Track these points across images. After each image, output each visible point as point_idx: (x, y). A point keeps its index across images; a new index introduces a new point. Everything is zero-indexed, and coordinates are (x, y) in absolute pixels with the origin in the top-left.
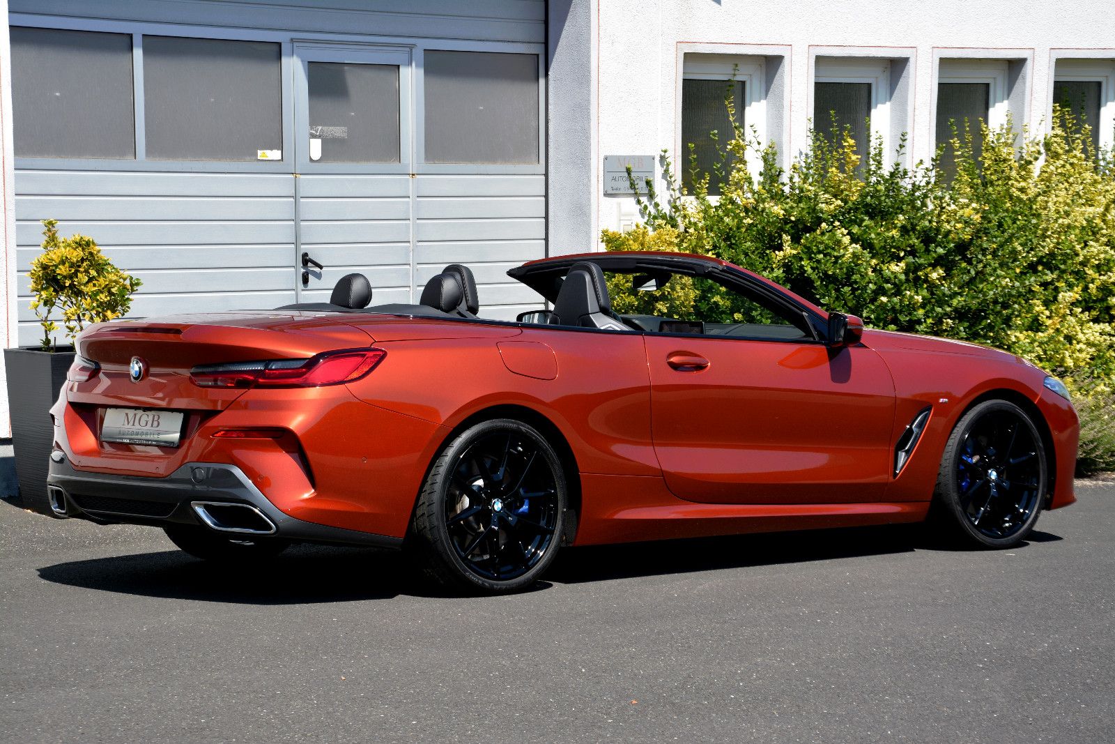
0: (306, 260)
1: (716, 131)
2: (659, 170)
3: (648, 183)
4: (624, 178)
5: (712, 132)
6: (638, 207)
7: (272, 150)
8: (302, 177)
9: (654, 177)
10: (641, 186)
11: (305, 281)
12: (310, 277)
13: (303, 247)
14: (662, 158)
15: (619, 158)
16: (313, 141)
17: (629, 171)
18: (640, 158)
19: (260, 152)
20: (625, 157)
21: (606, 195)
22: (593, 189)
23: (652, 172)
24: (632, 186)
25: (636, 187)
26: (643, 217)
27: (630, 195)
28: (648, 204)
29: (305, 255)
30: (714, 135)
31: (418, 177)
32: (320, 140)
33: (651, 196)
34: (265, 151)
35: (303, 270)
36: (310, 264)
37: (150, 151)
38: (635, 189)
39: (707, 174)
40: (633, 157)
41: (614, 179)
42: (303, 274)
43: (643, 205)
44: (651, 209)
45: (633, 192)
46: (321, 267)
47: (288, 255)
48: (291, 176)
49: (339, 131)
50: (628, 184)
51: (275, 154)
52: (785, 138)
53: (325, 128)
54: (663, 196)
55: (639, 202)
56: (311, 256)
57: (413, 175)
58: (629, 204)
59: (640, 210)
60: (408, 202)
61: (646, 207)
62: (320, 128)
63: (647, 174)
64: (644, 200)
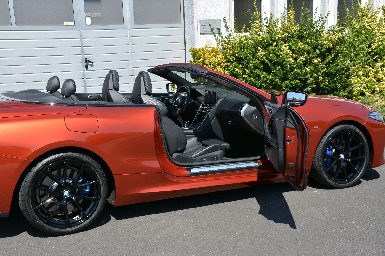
0: (86, 61)
1: (249, 10)
2: (223, 24)
3: (218, 29)
4: (208, 28)
5: (248, 10)
6: (215, 38)
7: (70, 21)
8: (83, 31)
9: (221, 27)
10: (215, 30)
11: (87, 67)
12: (88, 66)
13: (85, 56)
14: (224, 20)
15: (206, 21)
16: (87, 18)
17: (210, 25)
18: (215, 21)
19: (65, 23)
20: (208, 20)
21: (201, 34)
22: (196, 32)
23: (220, 25)
24: (212, 30)
25: (213, 30)
26: (217, 41)
27: (211, 34)
28: (219, 36)
29: (86, 58)
30: (249, 11)
31: (131, 30)
32: (90, 18)
33: (220, 34)
34: (67, 22)
35: (85, 64)
36: (88, 62)
37: (17, 23)
38: (213, 31)
39: (244, 25)
40: (212, 20)
41: (204, 28)
42: (86, 65)
43: (217, 37)
44: (220, 38)
45: (212, 32)
46: (92, 63)
47: (80, 59)
48: (79, 31)
49: (98, 14)
50: (210, 30)
51: (72, 23)
52: (275, 11)
53: (92, 13)
54: (224, 33)
55: (215, 36)
56: (88, 59)
57: (130, 29)
58: (211, 37)
59: (216, 39)
60: (128, 39)
61: (218, 38)
62: (90, 13)
63: (218, 26)
64: (217, 35)
